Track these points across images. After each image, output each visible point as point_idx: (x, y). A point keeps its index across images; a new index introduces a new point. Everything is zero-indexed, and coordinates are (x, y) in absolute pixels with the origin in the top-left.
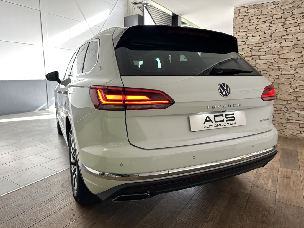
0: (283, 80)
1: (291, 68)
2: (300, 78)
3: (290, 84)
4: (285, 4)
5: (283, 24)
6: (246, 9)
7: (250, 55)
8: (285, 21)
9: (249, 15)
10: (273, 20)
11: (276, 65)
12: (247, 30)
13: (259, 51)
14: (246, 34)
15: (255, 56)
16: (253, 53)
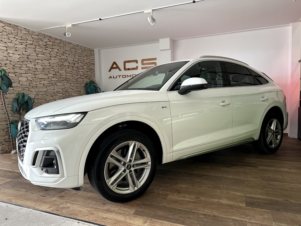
0: (41, 95)
1: (44, 86)
2: (50, 94)
3: (45, 99)
4: (34, 34)
5: (34, 50)
6: (3, 25)
7: (13, 71)
8: (35, 48)
9: (7, 32)
10: (27, 44)
11: (34, 83)
12: (7, 46)
13: (20, 69)
14: (7, 50)
15: (18, 73)
16: (16, 70)
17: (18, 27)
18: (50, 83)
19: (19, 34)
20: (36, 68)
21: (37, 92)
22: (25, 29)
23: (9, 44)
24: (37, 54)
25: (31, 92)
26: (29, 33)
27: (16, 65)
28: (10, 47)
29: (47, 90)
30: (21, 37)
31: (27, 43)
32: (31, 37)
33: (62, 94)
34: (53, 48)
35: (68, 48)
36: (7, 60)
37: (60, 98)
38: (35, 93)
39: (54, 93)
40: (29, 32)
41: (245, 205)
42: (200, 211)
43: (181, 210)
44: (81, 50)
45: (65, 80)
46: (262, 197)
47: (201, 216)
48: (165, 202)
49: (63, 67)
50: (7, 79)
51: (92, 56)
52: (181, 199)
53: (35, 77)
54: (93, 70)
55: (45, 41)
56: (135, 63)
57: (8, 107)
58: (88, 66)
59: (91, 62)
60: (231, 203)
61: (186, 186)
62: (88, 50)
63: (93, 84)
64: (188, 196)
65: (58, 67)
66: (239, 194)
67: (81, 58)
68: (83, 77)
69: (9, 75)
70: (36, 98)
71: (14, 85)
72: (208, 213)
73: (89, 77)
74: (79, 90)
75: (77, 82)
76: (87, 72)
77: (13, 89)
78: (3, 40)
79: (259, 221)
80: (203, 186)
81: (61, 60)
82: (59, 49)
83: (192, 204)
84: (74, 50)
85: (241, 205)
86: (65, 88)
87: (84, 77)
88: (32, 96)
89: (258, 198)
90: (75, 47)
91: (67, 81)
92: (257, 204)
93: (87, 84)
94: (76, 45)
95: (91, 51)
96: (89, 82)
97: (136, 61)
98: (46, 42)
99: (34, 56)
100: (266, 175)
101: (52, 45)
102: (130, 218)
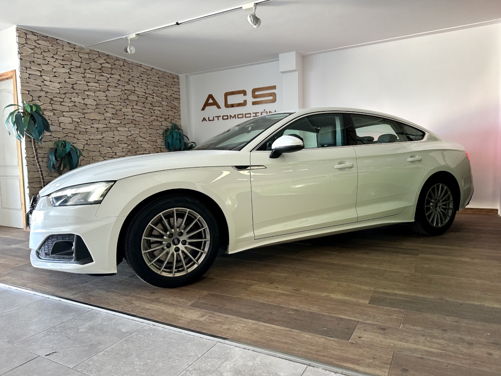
0: (93, 145)
1: (97, 131)
2: (107, 144)
3: (99, 151)
4: (82, 51)
5: (83, 76)
6: (35, 38)
7: (50, 107)
8: (85, 73)
9: (42, 48)
10: (72, 66)
11: (83, 127)
12: (41, 70)
13: (61, 105)
14: (41, 76)
15: (57, 111)
16: (54, 107)
17: (58, 41)
18: (107, 127)
19: (60, 52)
20: (86, 103)
21: (87, 140)
22: (69, 43)
23: (44, 67)
24: (87, 82)
25: (78, 139)
26: (75, 50)
27: (55, 99)
28: (46, 71)
29: (102, 137)
30: (63, 56)
31: (71, 64)
32: (77, 56)
33: (127, 145)
34: (113, 73)
35: (136, 73)
36: (42, 90)
37: (123, 150)
38: (84, 142)
39: (114, 142)
40: (74, 48)
41: (367, 302)
42: (292, 306)
43: (264, 303)
44: (158, 76)
45: (132, 122)
46: (402, 293)
47: (291, 312)
48: (244, 293)
49: (128, 103)
50: (40, 119)
51: (175, 86)
52: (270, 290)
53: (85, 117)
54: (176, 108)
55: (100, 62)
56: (243, 94)
57: (43, 161)
58: (169, 101)
59: (174, 95)
60: (347, 298)
61: (286, 275)
62: (168, 76)
63: (177, 131)
64: (283, 287)
65: (120, 103)
66: (367, 288)
67: (157, 88)
68: (161, 120)
69: (45, 113)
70: (85, 149)
71: (51, 128)
72: (304, 310)
73: (171, 120)
74: (155, 139)
75: (150, 127)
76: (168, 110)
77: (50, 134)
78: (35, 61)
79: (379, 322)
80: (313, 275)
81: (126, 91)
82: (122, 75)
83: (284, 297)
84: (146, 76)
85: (361, 301)
86: (131, 136)
87: (163, 119)
88: (80, 146)
89: (396, 295)
90: (149, 71)
91: (135, 124)
92: (389, 301)
93: (166, 131)
94: (149, 69)
95: (174, 78)
96: (170, 128)
97: (244, 93)
98: (101, 64)
99: (81, 85)
100: (426, 266)
101: (111, 68)
102: (183, 311)
